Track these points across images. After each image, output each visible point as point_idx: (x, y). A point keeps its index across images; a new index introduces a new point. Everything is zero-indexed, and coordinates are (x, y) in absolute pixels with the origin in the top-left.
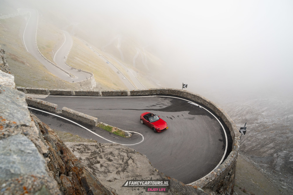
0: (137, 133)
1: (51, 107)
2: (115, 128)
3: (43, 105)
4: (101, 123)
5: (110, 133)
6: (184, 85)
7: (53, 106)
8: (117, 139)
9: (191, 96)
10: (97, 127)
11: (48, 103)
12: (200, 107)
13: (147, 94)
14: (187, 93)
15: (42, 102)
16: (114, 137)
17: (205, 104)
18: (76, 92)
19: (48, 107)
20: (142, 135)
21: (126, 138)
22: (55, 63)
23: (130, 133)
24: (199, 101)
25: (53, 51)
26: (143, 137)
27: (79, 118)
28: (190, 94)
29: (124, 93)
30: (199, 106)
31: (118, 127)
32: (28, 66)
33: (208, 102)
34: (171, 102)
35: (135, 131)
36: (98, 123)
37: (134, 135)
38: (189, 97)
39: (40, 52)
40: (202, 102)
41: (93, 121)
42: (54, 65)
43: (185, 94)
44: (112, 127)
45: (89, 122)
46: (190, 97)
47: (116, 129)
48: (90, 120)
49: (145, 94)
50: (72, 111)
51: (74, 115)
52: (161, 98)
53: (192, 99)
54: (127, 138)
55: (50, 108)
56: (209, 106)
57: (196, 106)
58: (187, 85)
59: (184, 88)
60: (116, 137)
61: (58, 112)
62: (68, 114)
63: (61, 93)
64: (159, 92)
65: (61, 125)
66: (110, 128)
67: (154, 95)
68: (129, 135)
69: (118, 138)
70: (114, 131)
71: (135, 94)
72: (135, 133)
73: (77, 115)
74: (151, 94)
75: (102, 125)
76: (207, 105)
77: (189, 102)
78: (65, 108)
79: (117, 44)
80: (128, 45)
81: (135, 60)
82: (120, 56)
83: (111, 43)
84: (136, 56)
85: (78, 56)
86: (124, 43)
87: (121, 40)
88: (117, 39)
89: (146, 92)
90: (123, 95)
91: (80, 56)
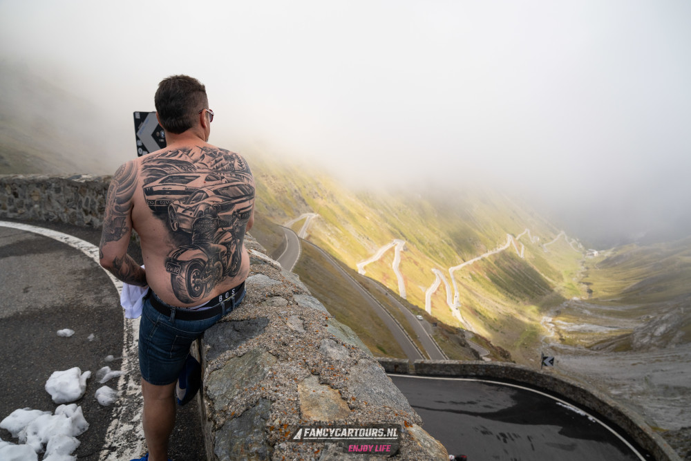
6: (545, 358)
9: (565, 389)
12: (591, 418)
13: (454, 373)
14: (555, 379)
17: (605, 412)
24: (587, 403)
28: (563, 382)
29: (400, 366)
30: (586, 417)
33: (611, 408)
34: (513, 397)
38: (561, 390)
40: (594, 405)
43: (549, 380)
49: (449, 373)
52: (487, 387)
53: (569, 396)
56: (614, 418)
57: (579, 414)
58: (553, 360)
59: (546, 365)
64: (484, 370)
67: (472, 377)
71: (426, 370)
74: (464, 373)
76: (610, 415)
77: (561, 402)
79: (393, 259)
80: (416, 263)
81: (432, 296)
82: (397, 285)
83: (379, 257)
84: (433, 287)
85: (309, 281)
86: (408, 258)
87: (402, 252)
88: (392, 250)
89: (452, 368)
90: (397, 370)
91: (313, 281)
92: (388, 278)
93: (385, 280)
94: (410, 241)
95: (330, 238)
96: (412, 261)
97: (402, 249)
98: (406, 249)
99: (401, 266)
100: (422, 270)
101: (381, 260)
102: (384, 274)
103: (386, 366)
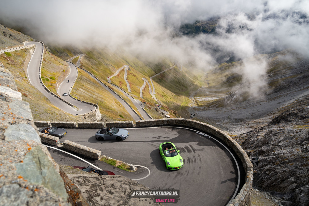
0: (143, 167)
2: (120, 161)
3: (44, 138)
4: (105, 156)
5: (114, 168)
6: (191, 115)
7: (54, 139)
8: (122, 173)
10: (100, 160)
12: (210, 137)
13: (153, 125)
14: (196, 123)
15: (43, 134)
16: (118, 172)
17: (215, 134)
18: (79, 124)
19: (49, 140)
20: (148, 169)
22: (59, 95)
23: (136, 166)
24: (208, 131)
25: (57, 83)
26: (149, 171)
27: (81, 151)
28: (199, 124)
29: (129, 124)
30: (208, 136)
31: (123, 161)
32: (31, 99)
33: (217, 132)
34: (178, 132)
35: (141, 165)
36: (102, 157)
37: (140, 169)
39: (43, 84)
40: (211, 131)
41: (96, 154)
42: (58, 97)
43: (193, 124)
44: (116, 161)
45: (91, 156)
46: (198, 127)
47: (120, 163)
48: (92, 153)
49: (151, 125)
50: (74, 144)
51: (76, 148)
52: (168, 129)
53: (201, 129)
54: (132, 172)
55: (51, 141)
56: (218, 136)
57: (205, 136)
60: (120, 172)
61: (59, 146)
62: (70, 147)
63: (64, 126)
64: (166, 122)
65: (62, 159)
66: (114, 162)
67: (161, 126)
68: (135, 169)
69: (122, 172)
70: (118, 164)
71: (141, 125)
72: (141, 167)
73: (79, 149)
74: (158, 125)
75: (105, 158)
76: (217, 135)
77: (198, 132)
78: (67, 141)
79: (124, 75)
80: (135, 76)
81: (142, 91)
82: (127, 86)
83: (117, 74)
84: (143, 86)
85: (83, 88)
86: (131, 73)
87: (128, 71)
88: (123, 70)
89: (153, 123)
90: (128, 126)
91: (85, 87)
92: (122, 83)
93: (121, 84)
94: (131, 66)
95: (92, 66)
96: (133, 75)
97: (128, 70)
98: (129, 70)
99: (128, 77)
100: (137, 79)
101: (118, 75)
102: (120, 82)
103: (123, 125)
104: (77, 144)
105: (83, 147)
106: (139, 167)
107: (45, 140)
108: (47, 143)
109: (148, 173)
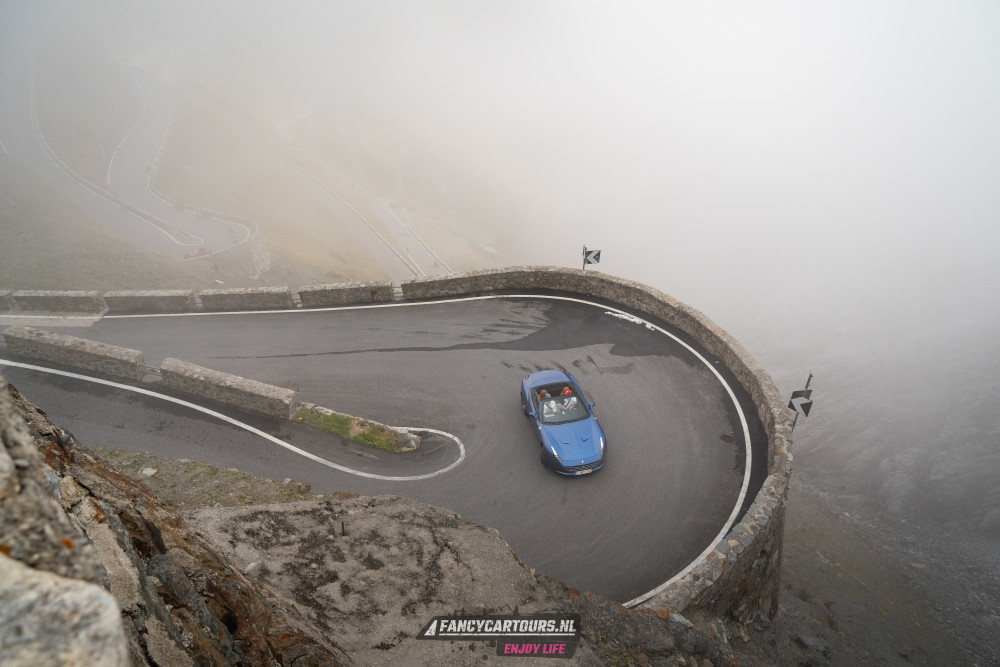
0: (440, 432)
1: (120, 361)
2: (361, 419)
3: (89, 354)
4: (310, 406)
5: (345, 442)
6: (588, 253)
7: (125, 358)
8: (371, 459)
9: (615, 292)
10: (293, 421)
11: (108, 347)
12: (649, 325)
13: (461, 291)
14: (602, 281)
15: (83, 343)
16: (360, 455)
17: (666, 315)
18: (205, 298)
19: (108, 363)
20: (456, 439)
21: (401, 453)
22: (113, 192)
23: (415, 433)
24: (644, 307)
25: (100, 147)
26: (462, 447)
27: (228, 394)
28: (612, 283)
29: (379, 292)
30: (644, 324)
31: (370, 417)
33: (674, 309)
34: (546, 313)
35: (432, 427)
36: (298, 409)
37: (430, 439)
38: (609, 294)
40: (653, 308)
41: (281, 401)
43: (594, 283)
44: (351, 419)
45: (264, 408)
46: (611, 293)
47: (362, 425)
48: (266, 398)
49: (455, 292)
50: (198, 371)
51: (207, 384)
52: (511, 304)
53: (620, 300)
54: (406, 453)
55: (114, 364)
56: (677, 322)
57: (634, 323)
58: (599, 254)
59: (589, 263)
60: (366, 454)
61: (148, 379)
62: (185, 382)
63: (149, 306)
64: (504, 281)
65: (161, 423)
66: (345, 423)
67: (488, 293)
68: (413, 443)
69: (372, 456)
70: (356, 431)
71: (419, 293)
72: (432, 435)
73: (218, 386)
74: (477, 290)
75: (312, 413)
76: (673, 318)
77: (611, 311)
78: (170, 363)
89: (459, 284)
90: (375, 298)
103: (358, 294)
104: (210, 371)
105: (232, 380)
106: (427, 432)
107: (92, 363)
108: (103, 372)
109: (459, 450)
